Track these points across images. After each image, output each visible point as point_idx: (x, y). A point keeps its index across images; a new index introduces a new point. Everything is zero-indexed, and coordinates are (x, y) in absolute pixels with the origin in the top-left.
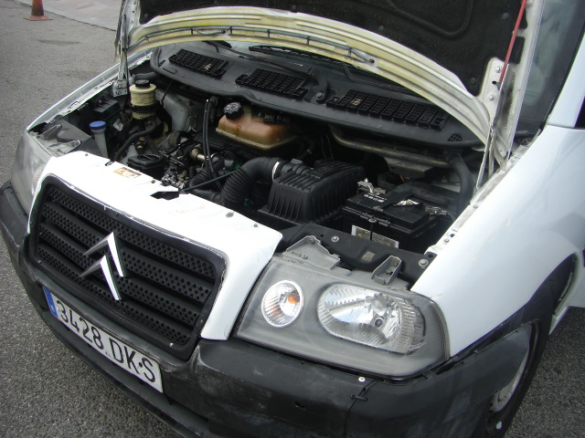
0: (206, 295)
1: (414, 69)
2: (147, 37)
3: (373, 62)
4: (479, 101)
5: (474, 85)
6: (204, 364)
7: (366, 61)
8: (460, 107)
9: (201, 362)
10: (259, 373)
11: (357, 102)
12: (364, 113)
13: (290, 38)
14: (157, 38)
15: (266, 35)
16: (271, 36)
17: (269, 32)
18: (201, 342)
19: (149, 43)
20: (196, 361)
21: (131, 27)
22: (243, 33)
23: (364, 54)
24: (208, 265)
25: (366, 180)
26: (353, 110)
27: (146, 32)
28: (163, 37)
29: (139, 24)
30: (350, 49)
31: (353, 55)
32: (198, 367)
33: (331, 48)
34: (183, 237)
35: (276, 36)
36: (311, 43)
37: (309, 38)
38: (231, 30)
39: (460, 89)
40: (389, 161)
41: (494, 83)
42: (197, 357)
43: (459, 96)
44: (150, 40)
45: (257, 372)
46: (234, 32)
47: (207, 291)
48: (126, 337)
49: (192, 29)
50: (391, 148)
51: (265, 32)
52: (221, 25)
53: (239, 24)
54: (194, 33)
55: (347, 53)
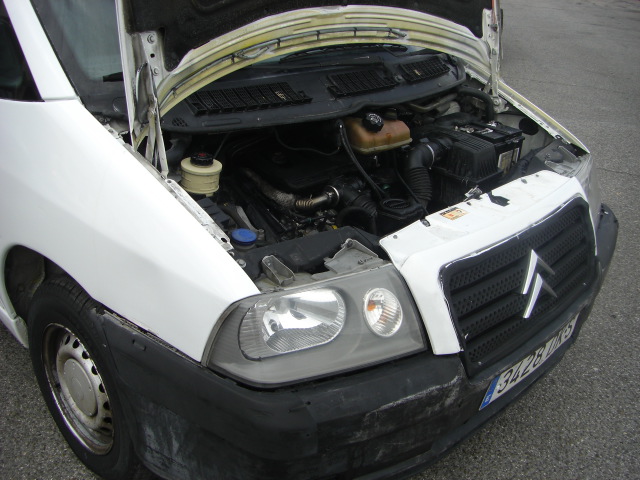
2: (175, 89)
3: (404, 36)
4: (482, 41)
5: (478, 31)
7: (400, 36)
13: (339, 34)
14: (187, 85)
15: (315, 38)
16: (320, 37)
17: (319, 34)
22: (292, 43)
23: (398, 31)
29: (165, 73)
30: (390, 30)
31: (392, 35)
33: (374, 33)
36: (358, 34)
37: (356, 30)
38: (279, 42)
41: (489, 25)
43: (469, 42)
44: (178, 92)
46: (282, 45)
49: (233, 56)
51: (313, 35)
52: (269, 39)
53: (287, 33)
54: (236, 60)
55: (386, 34)
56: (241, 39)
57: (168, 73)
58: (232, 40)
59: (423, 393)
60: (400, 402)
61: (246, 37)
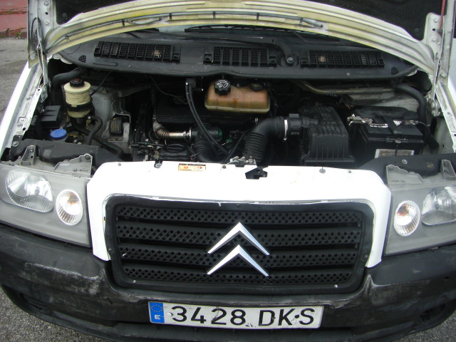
0: (359, 236)
1: (364, 28)
2: (67, 36)
3: (322, 26)
4: (423, 44)
5: (418, 33)
6: (377, 286)
7: (316, 26)
8: (404, 49)
9: (374, 286)
10: (418, 271)
11: (322, 59)
12: (331, 66)
13: (238, 16)
14: (80, 35)
15: (212, 17)
16: (217, 16)
17: (214, 13)
18: (368, 271)
19: (71, 41)
20: (370, 286)
21: (47, 29)
22: (185, 18)
23: (314, 21)
24: (351, 214)
25: (353, 115)
26: (322, 66)
27: (66, 32)
28: (87, 33)
29: (56, 25)
30: (301, 19)
31: (304, 23)
32: (373, 290)
33: (282, 20)
34: (320, 201)
35: (222, 17)
36: (260, 18)
37: (258, 15)
38: (171, 16)
39: (407, 37)
40: (355, 97)
41: (434, 30)
42: (370, 283)
43: (405, 42)
44: (71, 38)
45: (416, 272)
46: (173, 18)
47: (358, 233)
48: (289, 301)
49: (123, 21)
50: (354, 88)
51: (209, 14)
52: (159, 12)
53: (179, 10)
54: (126, 24)
55: (298, 22)
56: (130, 10)
57: (58, 25)
58: (119, 10)
59: (67, 272)
60: (48, 268)
61: (134, 9)
